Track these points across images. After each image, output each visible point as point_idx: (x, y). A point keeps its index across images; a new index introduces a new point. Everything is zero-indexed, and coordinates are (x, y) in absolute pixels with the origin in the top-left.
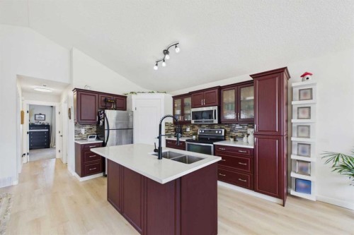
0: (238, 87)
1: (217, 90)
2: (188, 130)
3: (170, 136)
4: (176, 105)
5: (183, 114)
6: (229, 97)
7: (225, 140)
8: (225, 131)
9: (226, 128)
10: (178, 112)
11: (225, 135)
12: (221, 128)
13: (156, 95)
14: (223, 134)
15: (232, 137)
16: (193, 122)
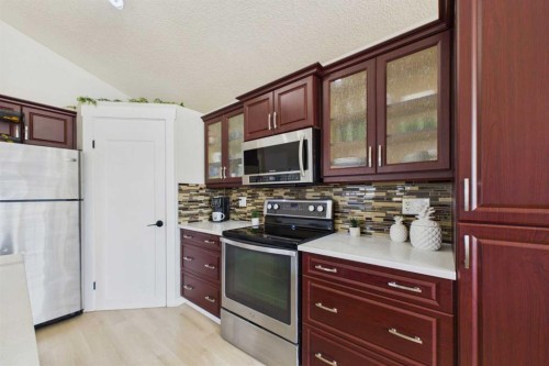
0: (376, 60)
1: (309, 81)
2: (243, 202)
3: (194, 220)
4: (211, 140)
5: (225, 161)
6: (348, 99)
7: (334, 231)
8: (335, 206)
9: (337, 198)
10: (216, 157)
11: (334, 217)
12: (324, 198)
13: (151, 109)
14: (329, 216)
15: (354, 223)
16: (246, 180)
